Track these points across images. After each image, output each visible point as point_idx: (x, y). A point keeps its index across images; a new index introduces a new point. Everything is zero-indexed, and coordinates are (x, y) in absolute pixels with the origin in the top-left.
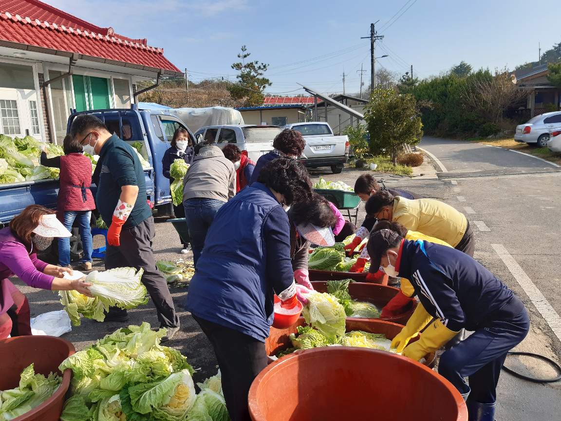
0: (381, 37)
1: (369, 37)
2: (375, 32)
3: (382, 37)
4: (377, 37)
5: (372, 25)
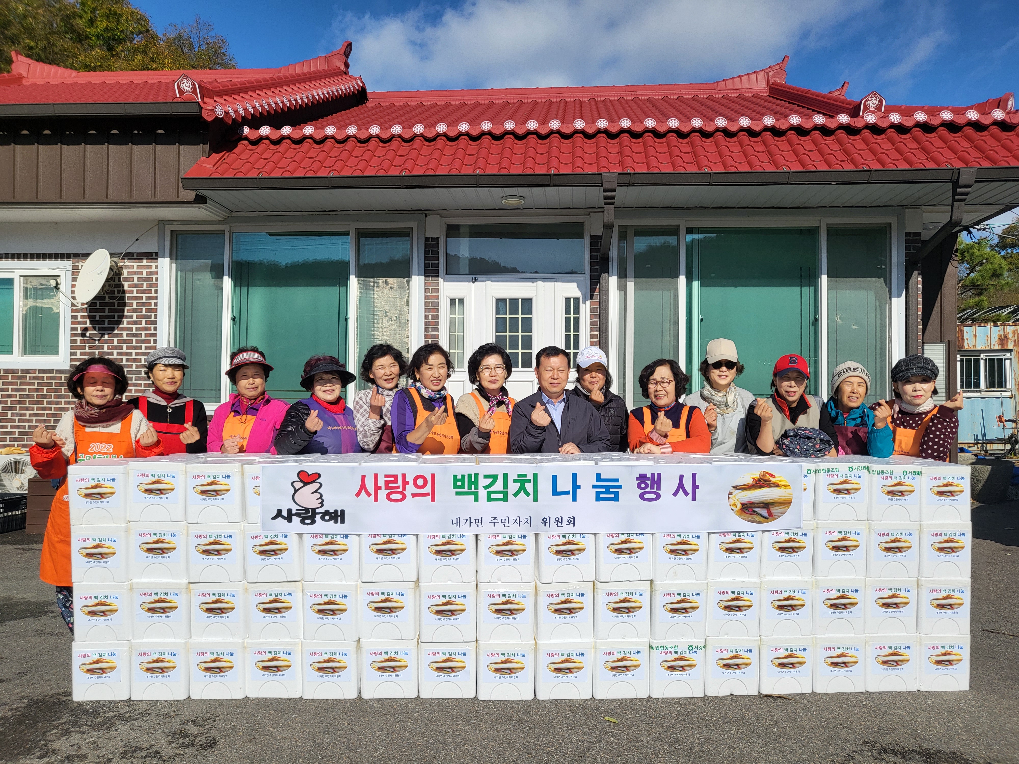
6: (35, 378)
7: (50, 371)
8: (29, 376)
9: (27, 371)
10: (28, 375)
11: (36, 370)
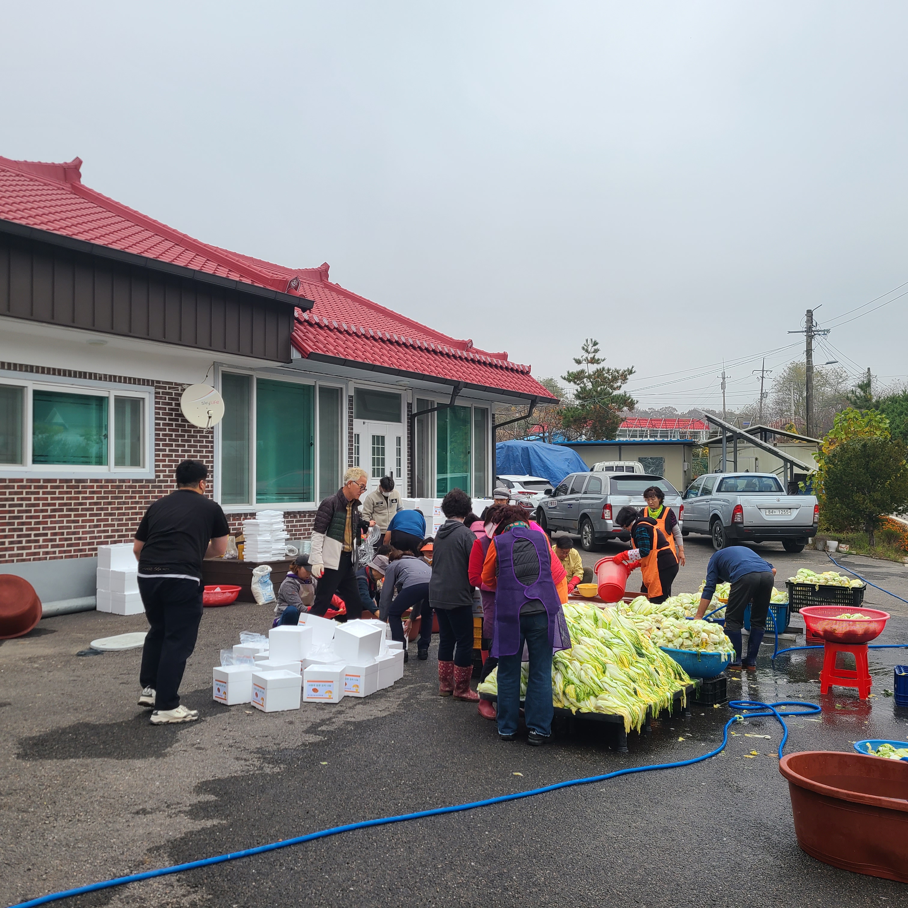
0: (824, 331)
1: (803, 332)
2: (814, 324)
3: (826, 332)
4: (818, 331)
5: (810, 314)
6: (130, 487)
7: (141, 481)
8: (125, 486)
9: (123, 481)
10: (124, 484)
11: (129, 480)
